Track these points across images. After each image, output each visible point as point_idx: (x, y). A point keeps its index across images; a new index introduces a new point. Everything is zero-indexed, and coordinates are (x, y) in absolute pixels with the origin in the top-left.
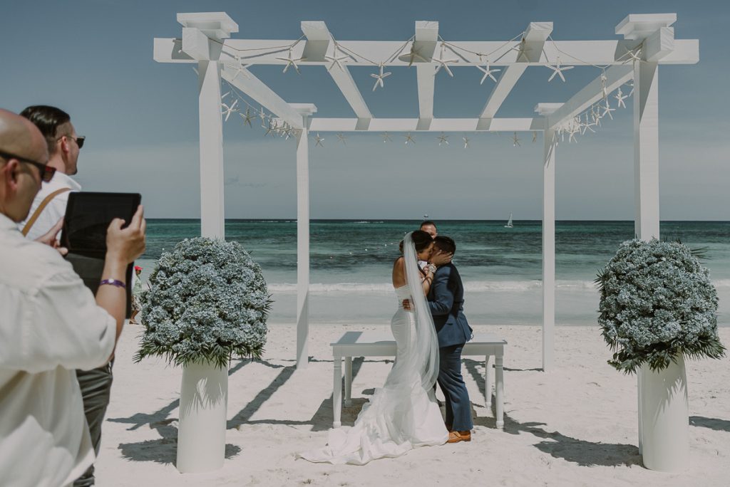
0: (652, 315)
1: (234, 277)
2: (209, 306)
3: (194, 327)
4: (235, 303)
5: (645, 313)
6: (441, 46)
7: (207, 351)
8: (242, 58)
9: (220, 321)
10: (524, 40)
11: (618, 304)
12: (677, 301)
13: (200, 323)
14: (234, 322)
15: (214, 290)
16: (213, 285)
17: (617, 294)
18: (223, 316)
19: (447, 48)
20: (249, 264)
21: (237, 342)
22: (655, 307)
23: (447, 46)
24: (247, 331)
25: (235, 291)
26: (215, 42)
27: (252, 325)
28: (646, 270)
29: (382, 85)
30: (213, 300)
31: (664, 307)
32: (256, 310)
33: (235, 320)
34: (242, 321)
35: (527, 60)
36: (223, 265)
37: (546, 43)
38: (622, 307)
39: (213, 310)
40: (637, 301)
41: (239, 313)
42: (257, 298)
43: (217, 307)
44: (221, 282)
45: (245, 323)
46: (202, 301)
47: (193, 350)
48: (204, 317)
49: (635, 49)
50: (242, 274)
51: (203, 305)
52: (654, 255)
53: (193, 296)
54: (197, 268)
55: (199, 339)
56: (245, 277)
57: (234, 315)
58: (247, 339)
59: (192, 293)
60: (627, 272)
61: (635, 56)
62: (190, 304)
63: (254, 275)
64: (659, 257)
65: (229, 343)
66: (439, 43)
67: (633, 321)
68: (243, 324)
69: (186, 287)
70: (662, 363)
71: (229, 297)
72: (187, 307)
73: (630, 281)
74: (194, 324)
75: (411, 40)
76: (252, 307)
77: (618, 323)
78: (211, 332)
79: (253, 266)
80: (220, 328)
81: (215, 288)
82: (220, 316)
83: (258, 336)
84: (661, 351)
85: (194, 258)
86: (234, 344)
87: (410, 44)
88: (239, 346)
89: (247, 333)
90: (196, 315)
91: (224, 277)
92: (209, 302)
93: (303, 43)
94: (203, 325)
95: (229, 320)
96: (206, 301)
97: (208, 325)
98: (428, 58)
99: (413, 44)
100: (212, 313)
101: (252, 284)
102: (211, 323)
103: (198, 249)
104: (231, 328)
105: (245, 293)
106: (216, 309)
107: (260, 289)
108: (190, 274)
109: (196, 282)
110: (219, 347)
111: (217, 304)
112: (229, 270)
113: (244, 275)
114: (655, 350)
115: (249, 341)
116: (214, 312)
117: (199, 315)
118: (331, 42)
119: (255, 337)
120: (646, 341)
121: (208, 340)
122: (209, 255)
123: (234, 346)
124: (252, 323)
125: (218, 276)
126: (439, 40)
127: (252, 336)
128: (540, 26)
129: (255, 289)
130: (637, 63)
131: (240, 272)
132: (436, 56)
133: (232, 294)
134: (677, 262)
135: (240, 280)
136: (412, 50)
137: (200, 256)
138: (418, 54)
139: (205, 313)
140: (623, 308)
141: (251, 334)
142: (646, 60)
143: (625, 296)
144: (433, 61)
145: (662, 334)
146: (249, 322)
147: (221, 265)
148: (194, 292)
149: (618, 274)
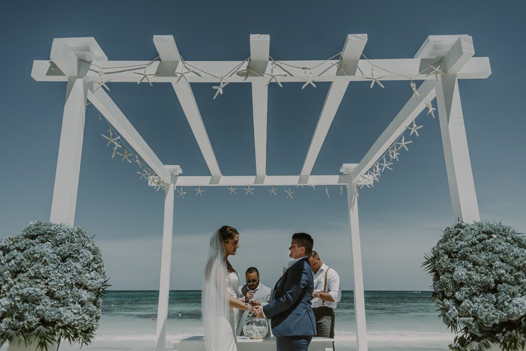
0: (495, 291)
1: (70, 256)
2: (37, 283)
3: (18, 304)
4: (65, 281)
5: (487, 289)
6: (272, 64)
7: (27, 332)
8: (105, 73)
9: (47, 299)
10: (341, 58)
11: (454, 283)
12: (519, 275)
13: (25, 299)
14: (62, 301)
15: (46, 267)
16: (45, 261)
17: (451, 273)
18: (50, 294)
19: (277, 67)
20: (88, 245)
21: (62, 323)
22: (497, 282)
23: (277, 65)
24: (75, 311)
25: (68, 269)
26: (84, 63)
27: (82, 306)
28: (479, 246)
29: (221, 93)
30: (43, 277)
31: (506, 282)
32: (89, 291)
33: (64, 298)
34: (72, 300)
35: (345, 73)
36: (61, 243)
37: (360, 61)
38: (459, 285)
39: (41, 286)
40: (476, 277)
41: (69, 292)
42: (92, 279)
43: (47, 284)
44: (55, 259)
45: (75, 303)
46: (31, 278)
47: (12, 329)
48: (30, 294)
49: (436, 65)
50: (79, 255)
51: (31, 282)
52: (484, 232)
53: (23, 272)
54: (34, 245)
55: (21, 318)
56: (81, 257)
57: (63, 293)
58: (74, 320)
59: (23, 269)
60: (459, 249)
61: (437, 69)
62: (19, 281)
63: (92, 257)
64: (489, 234)
65: (53, 323)
66: (270, 62)
67: (475, 298)
68: (72, 304)
69: (19, 264)
70: (516, 343)
71: (60, 275)
72: (15, 283)
73: (464, 257)
74: (19, 301)
75: (247, 60)
76: (86, 288)
77: (458, 303)
78: (35, 311)
79: (93, 247)
80: (46, 307)
81: (47, 264)
82: (47, 294)
83: (87, 317)
84: (511, 331)
85: (33, 237)
86: (59, 324)
87: (246, 63)
88: (64, 327)
89: (75, 314)
90: (21, 292)
91: (58, 255)
92: (39, 278)
93: (157, 63)
94: (27, 302)
95: (58, 299)
96: (35, 277)
97: (33, 303)
98: (261, 73)
99: (249, 63)
100: (39, 290)
101: (89, 265)
102: (37, 300)
103: (39, 229)
104: (57, 307)
105: (80, 273)
106: (44, 286)
107: (96, 270)
108: (25, 252)
109: (29, 258)
110: (41, 327)
111: (47, 281)
112: (65, 248)
113: (81, 255)
114: (504, 330)
115: (77, 323)
116: (42, 289)
117: (25, 291)
118: (181, 62)
119: (84, 319)
120: (493, 319)
121: (31, 318)
122: (50, 234)
123: (59, 327)
124: (82, 304)
125: (53, 253)
126: (270, 60)
127: (81, 317)
128: (356, 37)
129: (91, 269)
130: (439, 76)
131: (78, 252)
132: (268, 71)
133: (65, 272)
134: (508, 239)
135: (77, 260)
136: (248, 67)
137: (40, 235)
138: (252, 69)
139: (31, 290)
140: (462, 285)
141: (80, 315)
142: (446, 73)
143: (461, 272)
144: (265, 75)
145: (511, 311)
146: (79, 303)
147: (57, 244)
148: (25, 269)
149: (449, 253)
